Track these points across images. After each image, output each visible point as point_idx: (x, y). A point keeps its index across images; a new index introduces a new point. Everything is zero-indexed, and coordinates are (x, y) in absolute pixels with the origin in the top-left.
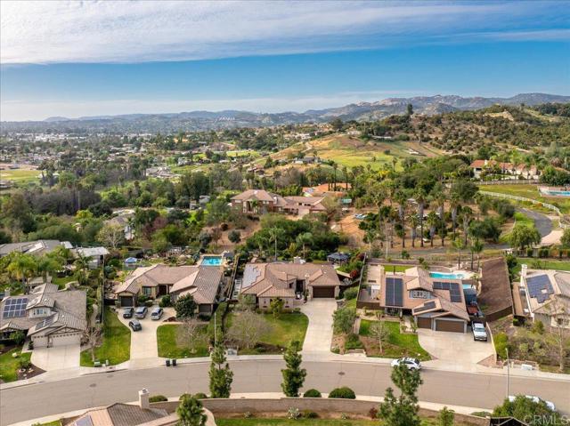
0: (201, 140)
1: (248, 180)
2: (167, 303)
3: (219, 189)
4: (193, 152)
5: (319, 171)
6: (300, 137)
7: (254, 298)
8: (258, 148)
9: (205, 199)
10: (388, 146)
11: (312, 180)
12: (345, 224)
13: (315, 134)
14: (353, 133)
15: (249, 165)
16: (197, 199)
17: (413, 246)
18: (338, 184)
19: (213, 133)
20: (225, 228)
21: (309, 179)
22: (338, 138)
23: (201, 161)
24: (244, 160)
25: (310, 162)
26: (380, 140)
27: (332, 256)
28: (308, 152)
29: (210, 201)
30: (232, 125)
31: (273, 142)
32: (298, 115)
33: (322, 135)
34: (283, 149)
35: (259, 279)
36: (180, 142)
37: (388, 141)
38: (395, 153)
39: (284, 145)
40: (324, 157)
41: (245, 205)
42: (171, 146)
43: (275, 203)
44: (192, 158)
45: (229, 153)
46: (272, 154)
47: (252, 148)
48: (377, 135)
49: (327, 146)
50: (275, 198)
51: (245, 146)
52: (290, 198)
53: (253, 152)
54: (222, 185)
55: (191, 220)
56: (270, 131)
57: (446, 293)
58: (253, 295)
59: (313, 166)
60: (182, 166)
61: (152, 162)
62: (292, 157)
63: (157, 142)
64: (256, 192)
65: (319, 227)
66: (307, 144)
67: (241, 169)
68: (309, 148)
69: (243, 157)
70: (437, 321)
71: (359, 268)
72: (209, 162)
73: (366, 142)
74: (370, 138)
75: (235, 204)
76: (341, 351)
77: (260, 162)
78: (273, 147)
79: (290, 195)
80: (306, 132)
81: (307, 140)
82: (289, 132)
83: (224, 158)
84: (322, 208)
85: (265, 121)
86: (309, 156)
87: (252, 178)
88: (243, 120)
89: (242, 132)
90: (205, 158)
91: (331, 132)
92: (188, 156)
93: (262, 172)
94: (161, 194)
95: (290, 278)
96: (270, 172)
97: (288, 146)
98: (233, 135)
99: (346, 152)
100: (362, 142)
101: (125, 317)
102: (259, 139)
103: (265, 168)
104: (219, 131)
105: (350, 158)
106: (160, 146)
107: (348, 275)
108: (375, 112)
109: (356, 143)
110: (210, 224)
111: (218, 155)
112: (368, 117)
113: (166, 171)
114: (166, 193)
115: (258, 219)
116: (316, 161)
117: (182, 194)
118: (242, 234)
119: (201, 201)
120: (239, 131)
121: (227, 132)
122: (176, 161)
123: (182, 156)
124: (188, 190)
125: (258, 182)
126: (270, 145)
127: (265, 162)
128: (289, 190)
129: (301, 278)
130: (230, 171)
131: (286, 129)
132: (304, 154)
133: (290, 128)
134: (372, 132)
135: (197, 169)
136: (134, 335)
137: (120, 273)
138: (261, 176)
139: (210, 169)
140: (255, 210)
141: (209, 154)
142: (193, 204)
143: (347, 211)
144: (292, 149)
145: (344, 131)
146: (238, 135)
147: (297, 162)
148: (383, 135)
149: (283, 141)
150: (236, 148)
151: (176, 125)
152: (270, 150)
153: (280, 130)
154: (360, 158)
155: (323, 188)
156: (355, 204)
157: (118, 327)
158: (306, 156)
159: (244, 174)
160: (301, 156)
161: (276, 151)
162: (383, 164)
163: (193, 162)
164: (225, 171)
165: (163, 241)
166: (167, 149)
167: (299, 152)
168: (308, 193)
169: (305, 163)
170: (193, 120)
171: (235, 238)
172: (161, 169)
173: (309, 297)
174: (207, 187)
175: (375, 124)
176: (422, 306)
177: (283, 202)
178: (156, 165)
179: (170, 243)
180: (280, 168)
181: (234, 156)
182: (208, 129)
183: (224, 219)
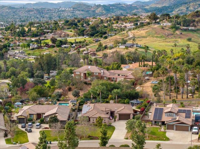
0: (46, 28)
1: (84, 59)
2: (42, 122)
3: (64, 66)
4: (41, 38)
5: (135, 53)
6: (126, 27)
7: (88, 118)
8: (92, 35)
9: (54, 73)
10: (191, 34)
11: (129, 60)
12: (145, 87)
13: (138, 25)
14: (165, 24)
15: (85, 49)
16: (49, 73)
17: (182, 98)
18: (146, 63)
19: (56, 23)
20: (70, 89)
21: (127, 58)
22: (153, 28)
23: (47, 45)
24: (81, 45)
25: (130, 47)
26: (185, 30)
27: (132, 101)
28: (130, 39)
29: (58, 74)
30: (71, 15)
31: (104, 30)
32: (127, 5)
33: (142, 25)
34: (111, 36)
35: (90, 110)
36: (30, 30)
37: (192, 30)
38: (195, 40)
39: (113, 33)
40: (142, 43)
41: (82, 75)
42: (23, 34)
43: (102, 74)
44: (41, 43)
45: (70, 39)
46: (103, 41)
47: (87, 35)
48: (184, 26)
49: (144, 35)
50: (102, 71)
51: (82, 33)
52: (112, 71)
53: (87, 38)
54: (65, 63)
55: (47, 85)
56: (102, 21)
57: (184, 115)
58: (87, 117)
59: (132, 50)
60: (33, 49)
61: (9, 46)
62: (117, 43)
63: (11, 30)
64: (89, 67)
65: (128, 88)
66: (129, 32)
67: (79, 52)
68: (131, 36)
69: (80, 42)
70: (176, 126)
71: (146, 106)
72: (54, 47)
73: (174, 32)
74: (177, 29)
75: (75, 75)
76: (129, 138)
77: (93, 47)
78: (103, 34)
79: (113, 69)
80: (131, 22)
81: (130, 30)
82: (117, 22)
83: (65, 43)
84: (132, 77)
85: (98, 11)
86: (130, 42)
87: (87, 58)
88: (79, 10)
89: (79, 21)
90: (50, 43)
91: (149, 24)
92: (38, 42)
93: (95, 54)
94: (23, 69)
95: (107, 110)
96: (100, 54)
97: (116, 34)
98: (72, 24)
99: (159, 39)
100: (171, 31)
101: (22, 127)
102: (93, 28)
103: (97, 51)
104: (60, 21)
105: (161, 44)
106: (14, 34)
107: (139, 110)
108: (191, 4)
109: (167, 32)
110: (60, 87)
111: (61, 41)
112: (185, 9)
113: (22, 53)
114: (27, 69)
115: (90, 84)
116: (135, 46)
117: (38, 69)
118: (81, 92)
119: (51, 74)
120: (76, 21)
121: (67, 22)
122: (29, 46)
123: (32, 41)
124: (42, 67)
125: (91, 61)
126: (101, 33)
127: (97, 47)
128: (112, 66)
129: (113, 110)
130: (70, 53)
131: (115, 20)
132: (127, 41)
133: (118, 19)
134: (179, 24)
135: (46, 52)
136: (28, 134)
137: (13, 110)
138: (94, 57)
139: (56, 52)
140: (89, 79)
141: (54, 40)
142: (46, 76)
143: (148, 79)
144: (118, 37)
145: (158, 23)
146: (76, 25)
147: (120, 47)
148: (188, 26)
149: (112, 30)
150: (74, 36)
151: (23, 15)
152: (101, 37)
153: (110, 21)
154: (169, 44)
155: (135, 65)
156: (154, 75)
157: (20, 131)
158: (128, 43)
159: (81, 56)
160: (124, 42)
161: (106, 38)
162: (180, 48)
163: (41, 47)
164: (66, 53)
165: (35, 94)
166: (19, 36)
167: (123, 39)
168: (125, 68)
169: (127, 48)
170: (37, 10)
171: (77, 95)
172: (17, 51)
173: (117, 119)
174: (55, 65)
175: (183, 17)
176: (171, 119)
177: (107, 74)
178: (13, 49)
179: (39, 95)
180: (108, 51)
181: (73, 41)
182: (50, 18)
183: (69, 84)
